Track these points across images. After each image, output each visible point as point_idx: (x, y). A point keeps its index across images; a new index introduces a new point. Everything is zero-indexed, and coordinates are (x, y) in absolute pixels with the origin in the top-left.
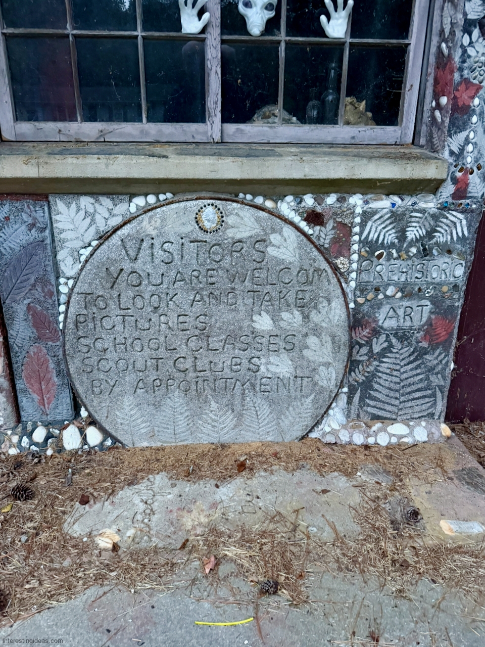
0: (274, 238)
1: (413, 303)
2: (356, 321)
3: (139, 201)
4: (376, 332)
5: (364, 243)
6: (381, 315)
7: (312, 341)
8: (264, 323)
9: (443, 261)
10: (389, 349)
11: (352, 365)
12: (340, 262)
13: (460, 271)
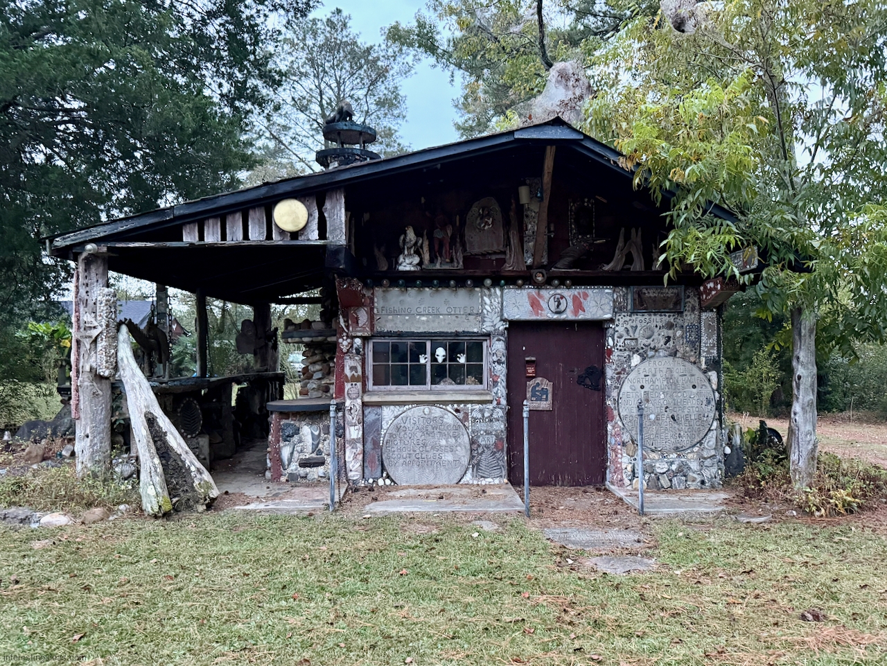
0: (446, 416)
1: (489, 436)
2: (472, 442)
3: (407, 407)
4: (479, 446)
5: (472, 418)
6: (480, 440)
7: (459, 448)
8: (443, 442)
9: (496, 423)
10: (483, 452)
11: (472, 457)
12: (466, 423)
13: (502, 426)
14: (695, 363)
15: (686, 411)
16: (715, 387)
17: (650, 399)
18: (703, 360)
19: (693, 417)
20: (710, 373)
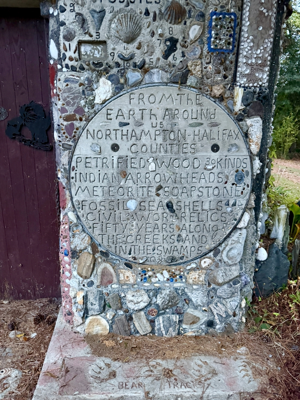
14: (221, 98)
15: (195, 194)
16: (255, 149)
17: (129, 170)
18: (239, 93)
19: (206, 206)
20: (249, 121)
